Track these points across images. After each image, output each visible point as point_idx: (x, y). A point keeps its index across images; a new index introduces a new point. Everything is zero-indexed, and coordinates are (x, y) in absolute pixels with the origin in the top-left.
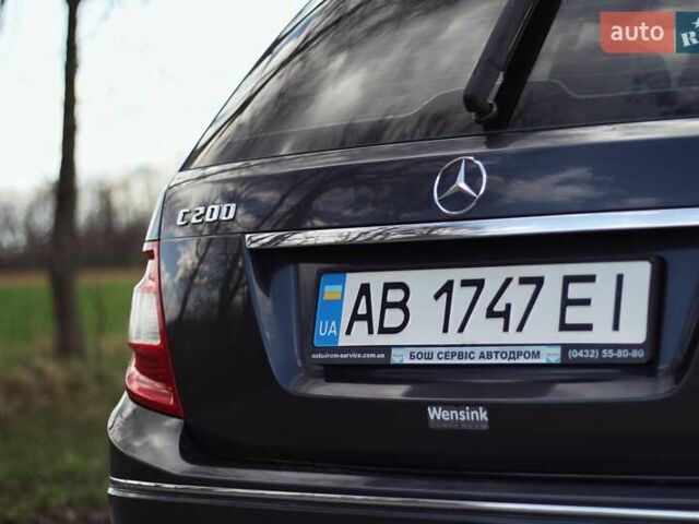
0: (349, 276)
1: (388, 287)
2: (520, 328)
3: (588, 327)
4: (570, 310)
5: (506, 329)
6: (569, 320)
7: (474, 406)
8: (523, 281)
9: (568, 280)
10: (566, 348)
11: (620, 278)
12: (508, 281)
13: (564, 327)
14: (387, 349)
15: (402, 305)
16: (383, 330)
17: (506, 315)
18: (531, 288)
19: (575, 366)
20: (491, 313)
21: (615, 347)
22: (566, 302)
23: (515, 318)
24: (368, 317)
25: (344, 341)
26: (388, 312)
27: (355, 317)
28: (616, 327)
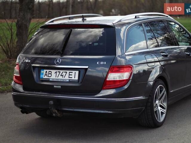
0: (45, 70)
1: (49, 72)
2: (64, 77)
3: (72, 78)
4: (70, 76)
5: (63, 77)
6: (70, 77)
7: (59, 86)
8: (65, 72)
9: (70, 72)
10: (69, 80)
11: (75, 73)
12: (63, 72)
13: (69, 77)
14: (49, 79)
15: (51, 74)
16: (49, 77)
17: (63, 76)
18: (66, 73)
19: (70, 82)
20: (61, 75)
21: (75, 80)
22: (69, 75)
23: (64, 76)
24: (47, 75)
25: (44, 78)
26: (49, 75)
27: (45, 75)
28: (75, 78)
